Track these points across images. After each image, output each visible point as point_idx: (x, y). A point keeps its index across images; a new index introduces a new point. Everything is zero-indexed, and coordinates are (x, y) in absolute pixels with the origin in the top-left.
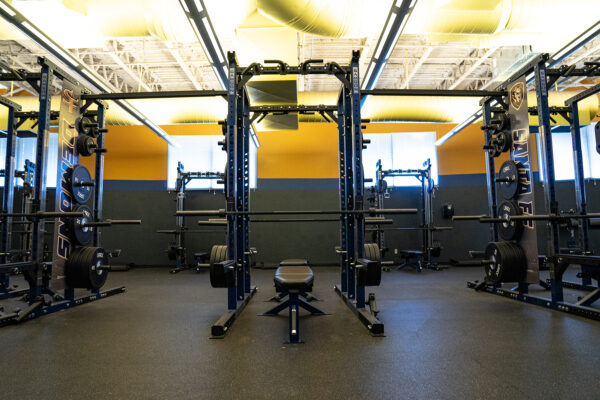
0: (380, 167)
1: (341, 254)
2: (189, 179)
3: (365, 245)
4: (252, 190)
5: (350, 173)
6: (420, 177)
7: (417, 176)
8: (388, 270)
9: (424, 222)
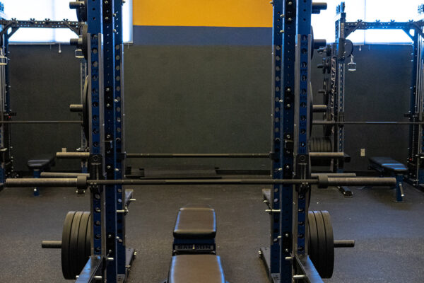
0: (344, 15)
1: (271, 213)
2: (15, 29)
3: (310, 212)
4: (126, 45)
5: (289, 97)
6: (412, 32)
7: (407, 31)
8: (349, 194)
9: (413, 109)
